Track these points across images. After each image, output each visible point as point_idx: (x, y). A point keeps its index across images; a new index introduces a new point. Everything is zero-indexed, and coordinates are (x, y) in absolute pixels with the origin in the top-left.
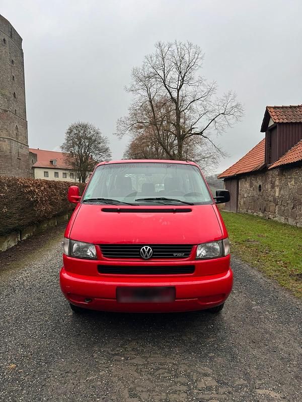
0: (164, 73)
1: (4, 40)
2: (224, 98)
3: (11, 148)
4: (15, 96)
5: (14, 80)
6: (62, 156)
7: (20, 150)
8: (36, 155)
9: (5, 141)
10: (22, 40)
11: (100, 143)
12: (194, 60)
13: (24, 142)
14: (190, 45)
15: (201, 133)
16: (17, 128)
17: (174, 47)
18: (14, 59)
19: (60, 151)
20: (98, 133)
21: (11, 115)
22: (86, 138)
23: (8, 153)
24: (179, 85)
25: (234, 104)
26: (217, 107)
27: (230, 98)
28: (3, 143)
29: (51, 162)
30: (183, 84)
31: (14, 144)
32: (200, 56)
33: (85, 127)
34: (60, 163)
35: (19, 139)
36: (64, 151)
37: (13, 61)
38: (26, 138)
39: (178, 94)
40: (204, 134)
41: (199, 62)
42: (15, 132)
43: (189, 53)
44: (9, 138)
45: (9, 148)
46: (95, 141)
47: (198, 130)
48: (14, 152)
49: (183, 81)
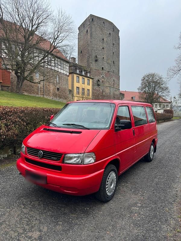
1: (110, 33)
3: (110, 91)
4: (114, 63)
5: (114, 54)
6: (138, 94)
7: (115, 92)
8: (124, 94)
9: (107, 88)
10: (119, 31)
11: (162, 84)
13: (117, 88)
16: (114, 80)
18: (114, 42)
19: (137, 91)
20: (161, 78)
21: (112, 73)
22: (154, 82)
23: (109, 94)
28: (107, 89)
29: (132, 98)
31: (112, 89)
33: (153, 75)
34: (136, 98)
35: (115, 86)
36: (140, 91)
37: (114, 44)
38: (119, 85)
42: (113, 83)
44: (110, 86)
45: (109, 91)
46: (159, 83)
48: (112, 94)
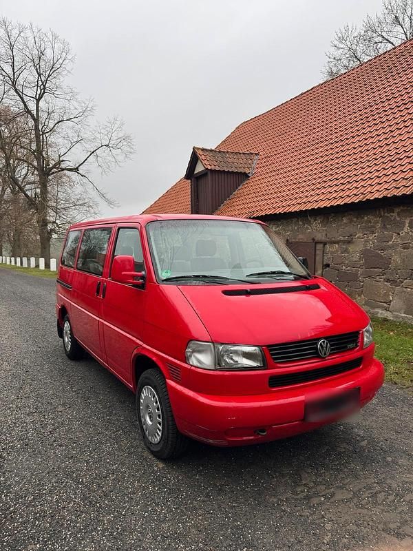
0: (13, 69)
2: (109, 125)
12: (61, 61)
14: (55, 37)
15: (76, 170)
17: (29, 33)
24: (38, 93)
25: (121, 135)
26: (98, 136)
27: (116, 126)
30: (44, 92)
32: (69, 57)
39: (37, 107)
40: (80, 171)
41: (68, 65)
43: (53, 48)
47: (71, 165)
49: (44, 88)
